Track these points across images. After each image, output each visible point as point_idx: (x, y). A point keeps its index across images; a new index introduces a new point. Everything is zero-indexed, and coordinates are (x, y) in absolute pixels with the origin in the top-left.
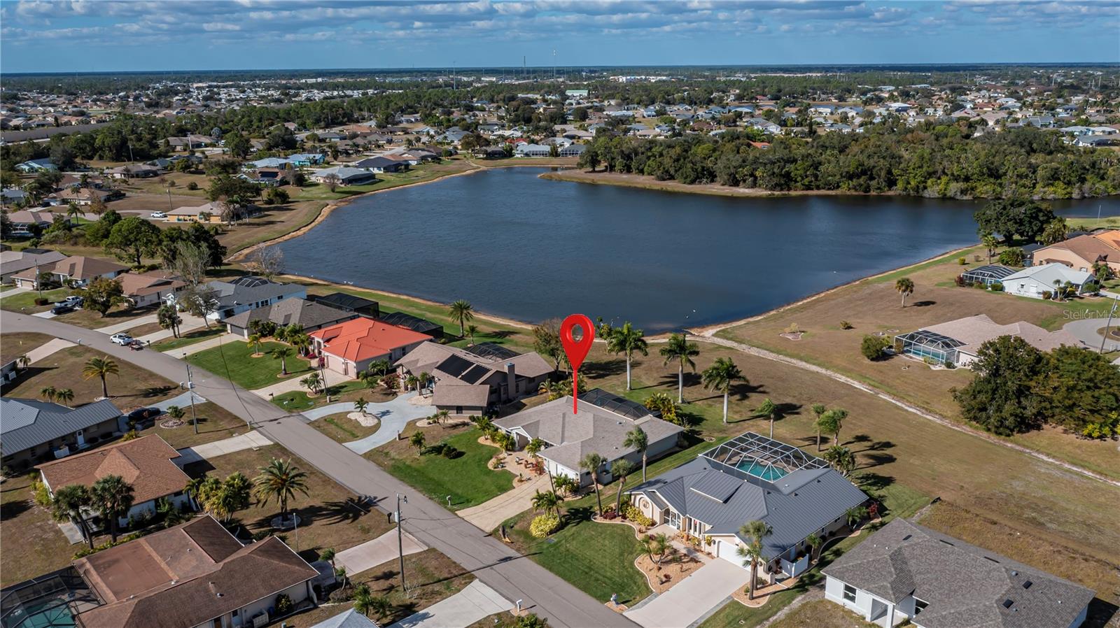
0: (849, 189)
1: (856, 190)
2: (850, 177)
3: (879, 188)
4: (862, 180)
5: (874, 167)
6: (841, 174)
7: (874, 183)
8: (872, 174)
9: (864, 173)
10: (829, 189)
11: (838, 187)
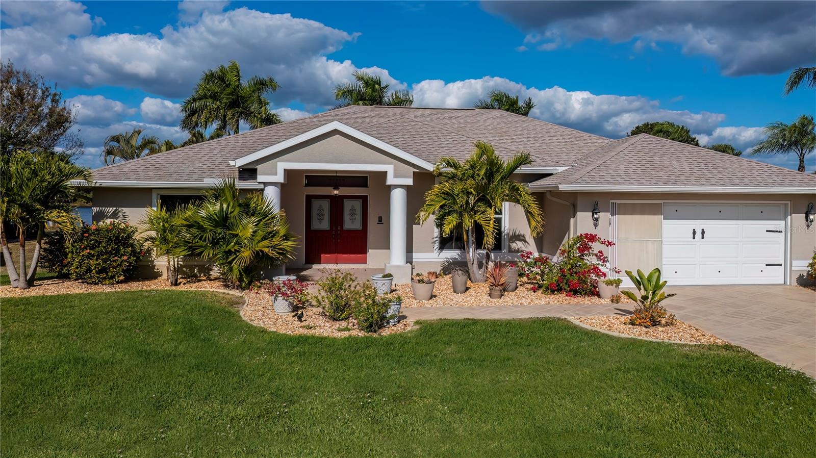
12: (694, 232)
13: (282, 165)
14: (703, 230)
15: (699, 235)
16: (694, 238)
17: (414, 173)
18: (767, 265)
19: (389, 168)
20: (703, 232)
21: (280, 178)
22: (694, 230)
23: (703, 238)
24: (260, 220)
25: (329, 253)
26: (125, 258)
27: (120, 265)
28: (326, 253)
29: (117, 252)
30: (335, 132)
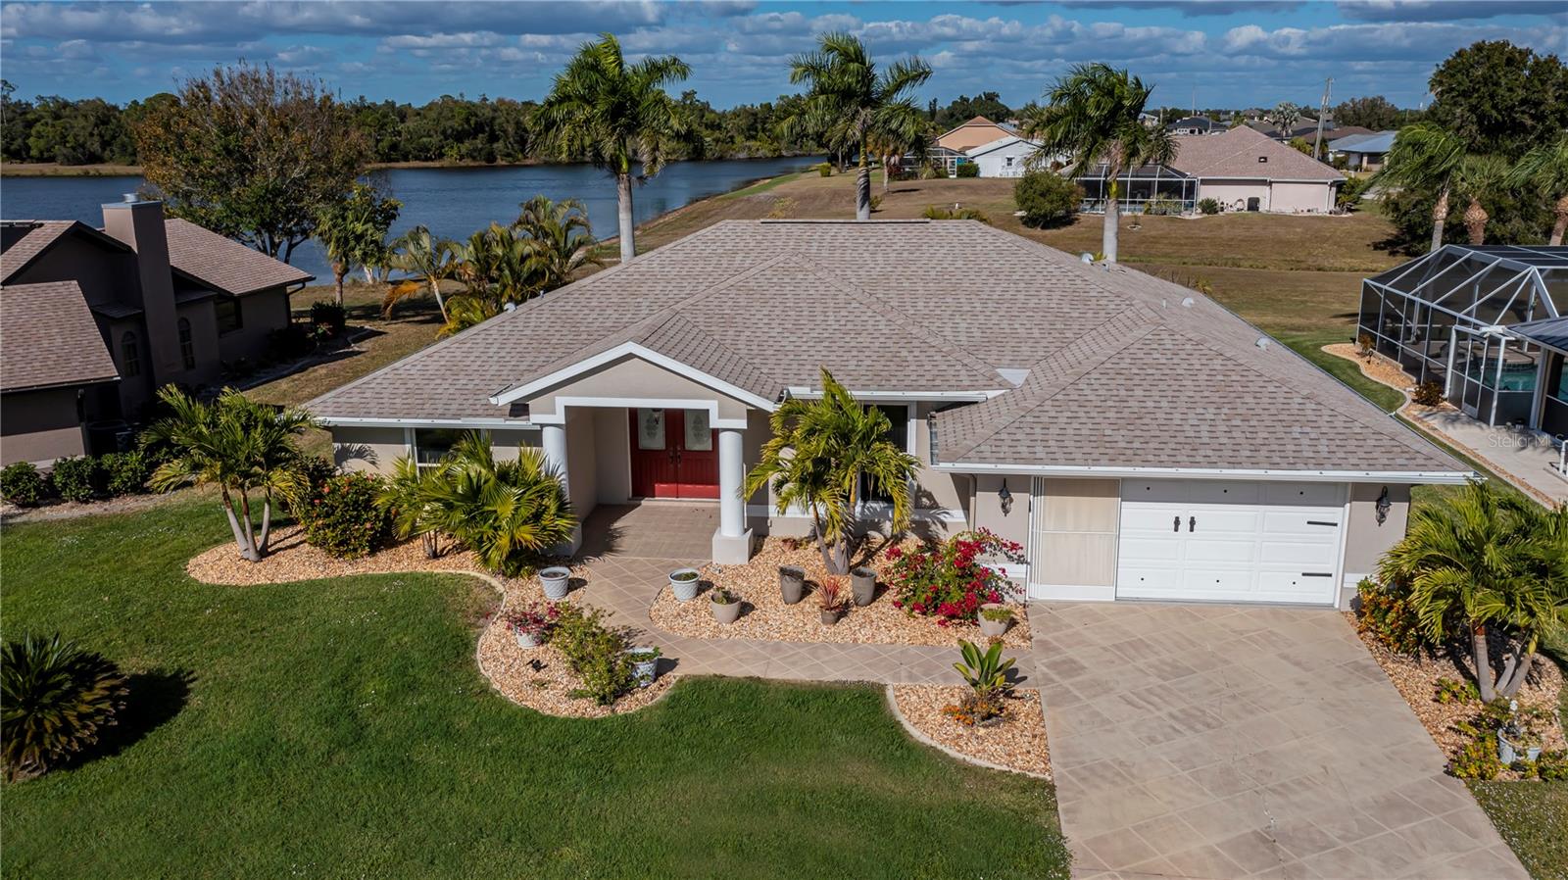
0: (462, 158)
1: (474, 159)
2: (459, 137)
3: (508, 155)
4: (478, 143)
5: (494, 118)
6: (444, 133)
7: (499, 145)
8: (492, 131)
9: (479, 128)
10: (427, 159)
11: (441, 156)
12: (1177, 522)
13: (562, 401)
14: (1192, 518)
15: (1185, 525)
16: (1176, 530)
17: (748, 411)
18: (1304, 574)
19: (711, 405)
20: (1192, 522)
21: (560, 418)
22: (1177, 518)
23: (1192, 530)
24: (524, 493)
25: (666, 483)
26: (368, 525)
27: (363, 535)
28: (662, 483)
29: (357, 519)
30: (630, 356)
